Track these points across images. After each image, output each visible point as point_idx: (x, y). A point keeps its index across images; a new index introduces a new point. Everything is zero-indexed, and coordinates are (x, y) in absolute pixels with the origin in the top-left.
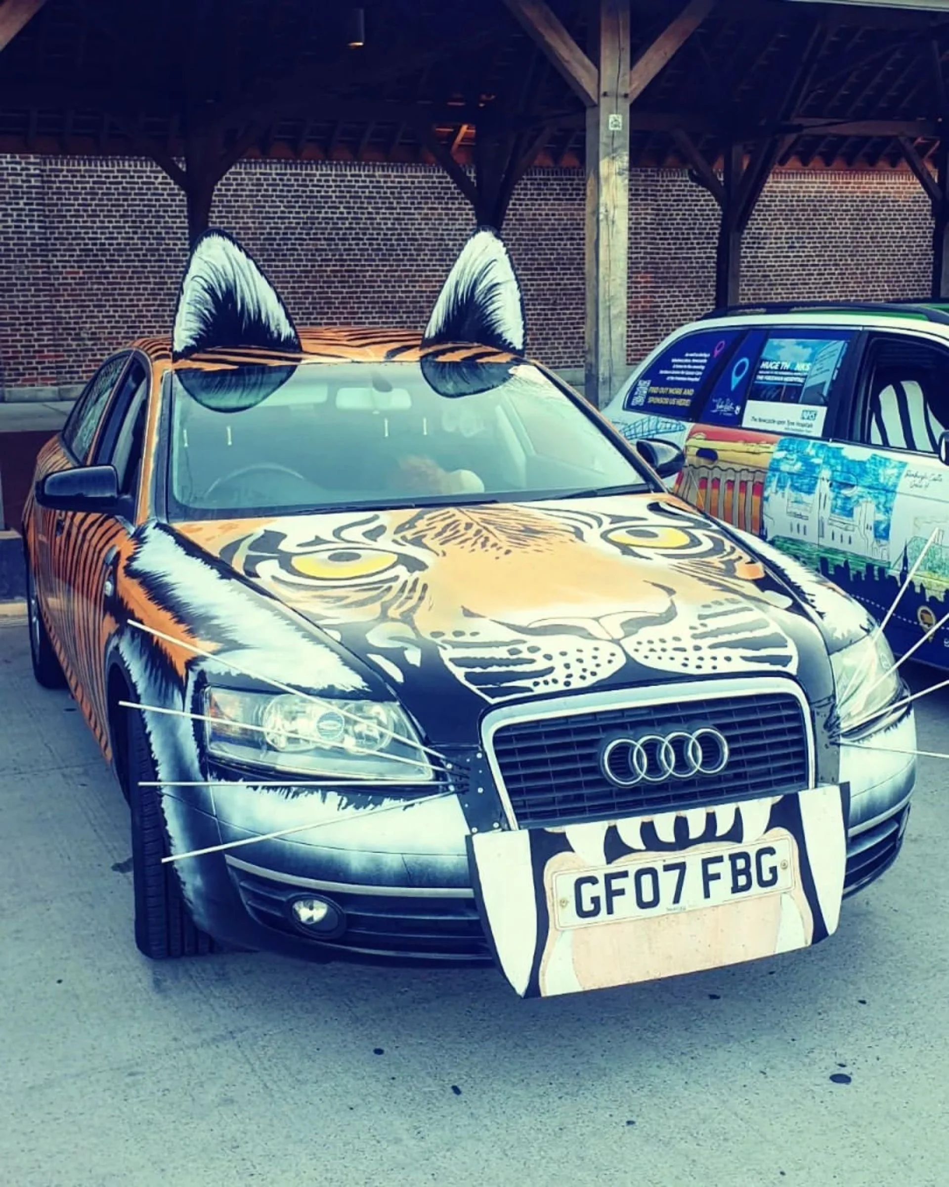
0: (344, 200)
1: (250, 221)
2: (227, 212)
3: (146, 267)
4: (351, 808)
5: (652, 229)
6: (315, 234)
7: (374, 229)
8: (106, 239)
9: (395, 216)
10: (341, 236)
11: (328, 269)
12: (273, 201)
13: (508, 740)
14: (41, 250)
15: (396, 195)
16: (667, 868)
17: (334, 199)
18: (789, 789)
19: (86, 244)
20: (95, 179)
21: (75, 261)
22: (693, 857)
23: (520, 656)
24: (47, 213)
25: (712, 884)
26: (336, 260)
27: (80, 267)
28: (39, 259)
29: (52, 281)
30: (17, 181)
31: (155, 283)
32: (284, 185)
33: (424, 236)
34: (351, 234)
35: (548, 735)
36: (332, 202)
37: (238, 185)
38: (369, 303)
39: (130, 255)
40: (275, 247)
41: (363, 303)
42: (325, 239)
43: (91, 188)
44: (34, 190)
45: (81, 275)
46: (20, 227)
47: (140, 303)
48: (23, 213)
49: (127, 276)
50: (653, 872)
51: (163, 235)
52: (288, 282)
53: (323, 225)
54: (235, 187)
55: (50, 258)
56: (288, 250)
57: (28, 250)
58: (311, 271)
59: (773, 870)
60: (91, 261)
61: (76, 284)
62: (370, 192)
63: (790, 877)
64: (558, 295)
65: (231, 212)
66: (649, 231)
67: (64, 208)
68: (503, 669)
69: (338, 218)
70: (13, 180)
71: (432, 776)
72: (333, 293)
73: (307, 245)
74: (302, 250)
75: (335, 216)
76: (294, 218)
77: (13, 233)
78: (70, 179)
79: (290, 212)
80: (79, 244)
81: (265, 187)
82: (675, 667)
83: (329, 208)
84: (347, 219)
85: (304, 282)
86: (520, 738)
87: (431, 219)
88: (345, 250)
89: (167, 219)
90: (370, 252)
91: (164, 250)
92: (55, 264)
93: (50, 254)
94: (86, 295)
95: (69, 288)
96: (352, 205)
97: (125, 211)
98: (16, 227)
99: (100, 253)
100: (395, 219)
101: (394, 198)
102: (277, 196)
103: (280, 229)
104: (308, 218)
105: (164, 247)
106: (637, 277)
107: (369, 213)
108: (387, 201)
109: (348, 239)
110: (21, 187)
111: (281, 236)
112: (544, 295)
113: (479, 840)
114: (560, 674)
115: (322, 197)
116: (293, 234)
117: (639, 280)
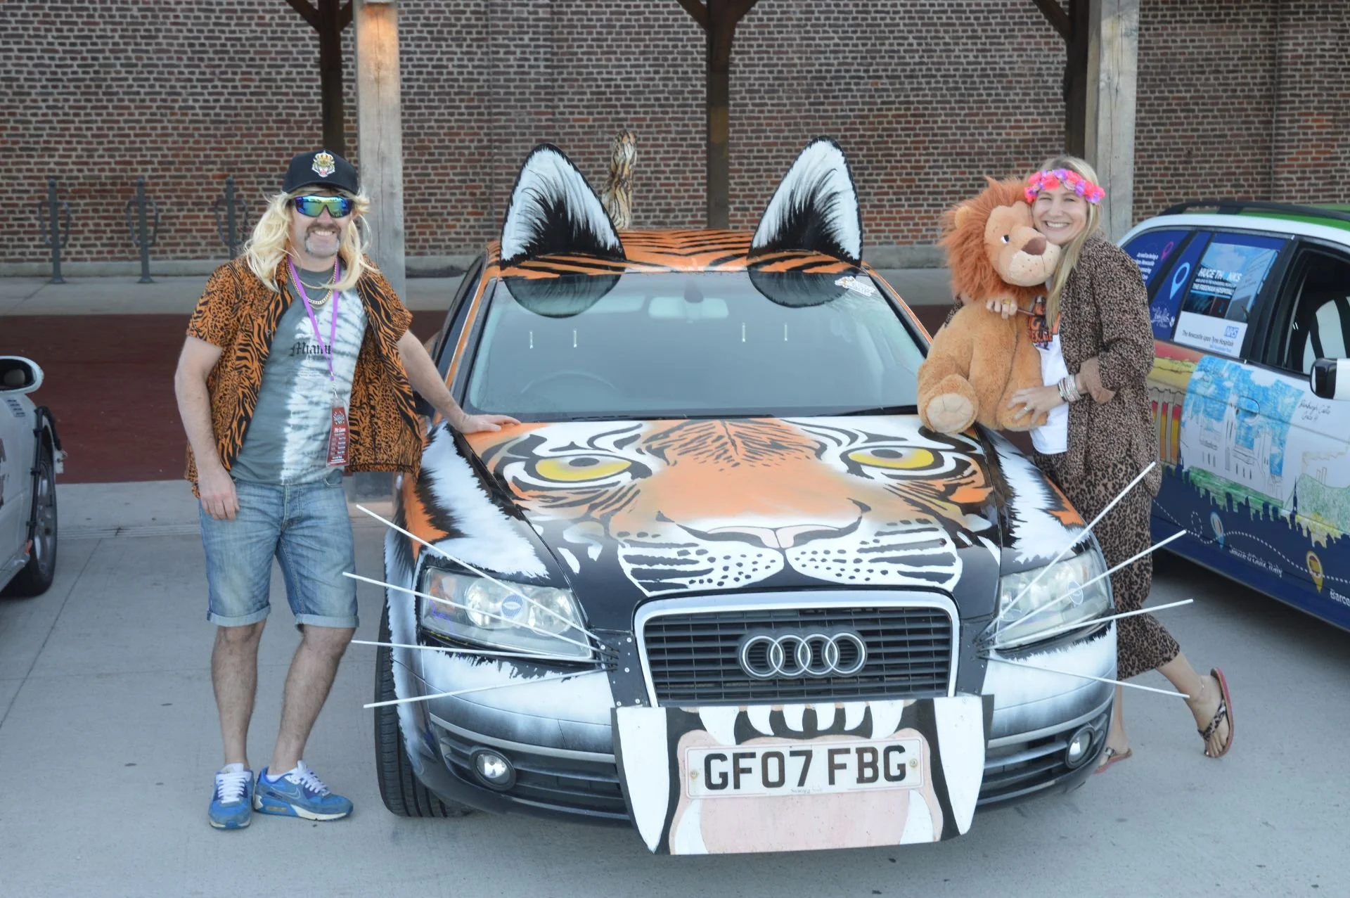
0: (914, 28)
1: (795, 56)
2: (768, 46)
3: (667, 113)
4: (520, 676)
5: (1331, 56)
6: (875, 71)
7: (950, 63)
8: (622, 80)
9: (979, 47)
10: (908, 73)
11: (890, 113)
12: (825, 32)
13: (659, 628)
14: (546, 94)
15: (982, 21)
16: (793, 754)
17: (902, 28)
18: (924, 695)
19: (598, 86)
20: (614, 9)
21: (585, 107)
22: (820, 748)
23: (688, 557)
24: (555, 50)
25: (837, 773)
26: (900, 103)
27: (590, 113)
28: (543, 104)
29: (557, 130)
30: (522, 12)
31: (677, 132)
32: (839, 12)
33: (1016, 71)
34: (921, 70)
35: (696, 627)
36: (900, 31)
37: (783, 13)
38: (939, 154)
39: (649, 99)
40: (825, 87)
41: (932, 154)
42: (888, 77)
43: (608, 20)
44: (541, 24)
45: (591, 123)
46: (522, 66)
47: (658, 156)
48: (528, 50)
49: (644, 123)
50: (779, 756)
51: (690, 75)
52: (839, 130)
53: (887, 60)
54: (779, 16)
55: (556, 103)
56: (840, 90)
57: (531, 94)
58: (867, 117)
59: (902, 767)
60: (604, 106)
61: (585, 133)
62: (948, 18)
63: (919, 776)
64: (1194, 143)
65: (772, 46)
66: (1327, 59)
67: (576, 44)
68: (667, 567)
69: (905, 51)
70: (518, 12)
71: (590, 655)
72: (894, 142)
73: (866, 84)
74: (858, 90)
75: (902, 48)
76: (851, 52)
77: (516, 73)
78: (584, 9)
79: (847, 45)
80: (590, 86)
81: (817, 15)
82: (830, 577)
83: (895, 38)
84: (917, 51)
85: (858, 130)
86: (669, 628)
87: (1025, 50)
88: (912, 89)
89: (695, 55)
90: (944, 92)
91: (689, 92)
92: (562, 109)
93: (556, 98)
94: (595, 146)
95: (576, 137)
96: (924, 34)
97: (646, 46)
98: (519, 66)
99: (614, 97)
100: (978, 50)
101: (979, 25)
102: (830, 26)
103: (832, 65)
104: (867, 51)
105: (690, 88)
106: (1307, 121)
107: (945, 44)
108: (969, 28)
109: (917, 77)
110: (527, 19)
111: (833, 74)
112: (1176, 143)
113: (623, 712)
114: (716, 576)
115: (886, 25)
116: (847, 71)
117: (1310, 124)
